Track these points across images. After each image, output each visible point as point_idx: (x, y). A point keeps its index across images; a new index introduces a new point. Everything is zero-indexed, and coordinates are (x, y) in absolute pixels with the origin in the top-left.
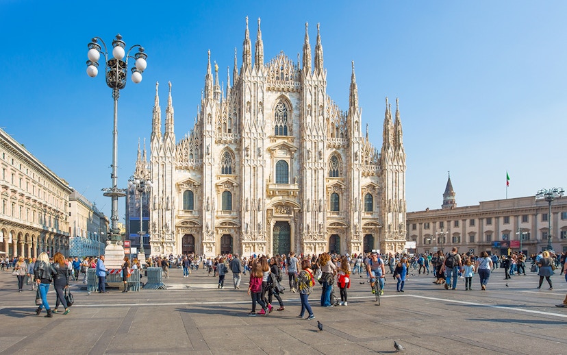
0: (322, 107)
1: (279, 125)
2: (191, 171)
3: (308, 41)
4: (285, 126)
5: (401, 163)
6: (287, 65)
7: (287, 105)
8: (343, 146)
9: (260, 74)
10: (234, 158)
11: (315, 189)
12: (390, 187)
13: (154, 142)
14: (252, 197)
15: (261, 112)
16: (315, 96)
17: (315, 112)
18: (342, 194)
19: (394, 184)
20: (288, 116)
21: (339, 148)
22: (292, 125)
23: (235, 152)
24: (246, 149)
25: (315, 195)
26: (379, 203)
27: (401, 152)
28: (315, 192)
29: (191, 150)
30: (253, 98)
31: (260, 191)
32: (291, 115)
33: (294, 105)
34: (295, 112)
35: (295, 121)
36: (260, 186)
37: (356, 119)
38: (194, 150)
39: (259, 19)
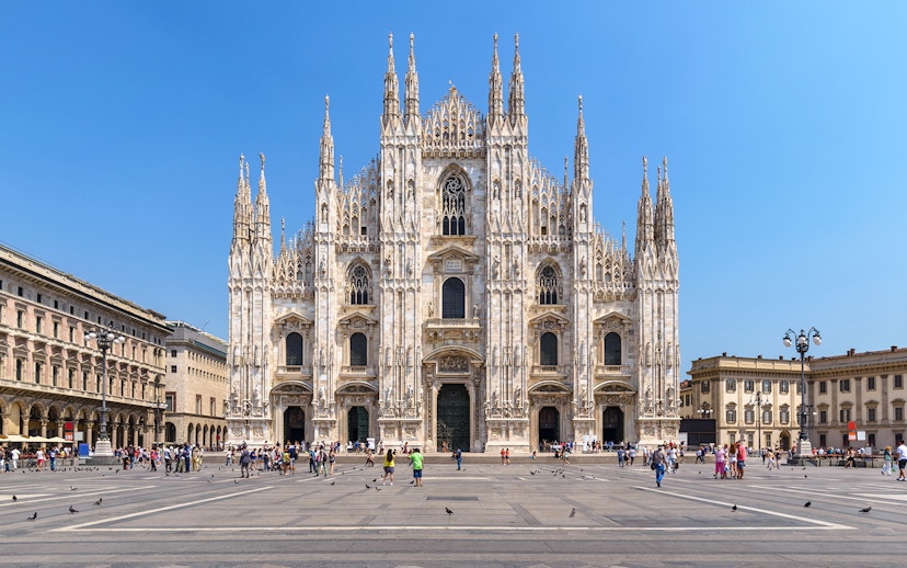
0: (519, 183)
1: (450, 217)
2: (299, 301)
3: (497, 68)
4: (461, 218)
5: (668, 277)
6: (463, 111)
7: (463, 182)
8: (563, 249)
9: (409, 133)
10: (371, 277)
11: (508, 327)
12: (647, 319)
13: (234, 256)
14: (397, 342)
15: (412, 197)
16: (508, 163)
17: (507, 191)
18: (562, 334)
19: (656, 314)
20: (466, 200)
21: (554, 253)
22: (471, 216)
23: (373, 267)
24: (387, 262)
25: (508, 338)
26: (632, 349)
27: (668, 256)
28: (508, 331)
29: (299, 266)
30: (398, 174)
31: (409, 333)
32: (469, 199)
33: (474, 181)
34: (477, 193)
35: (477, 209)
36: (410, 324)
37: (581, 200)
38: (303, 266)
39: (412, 36)
